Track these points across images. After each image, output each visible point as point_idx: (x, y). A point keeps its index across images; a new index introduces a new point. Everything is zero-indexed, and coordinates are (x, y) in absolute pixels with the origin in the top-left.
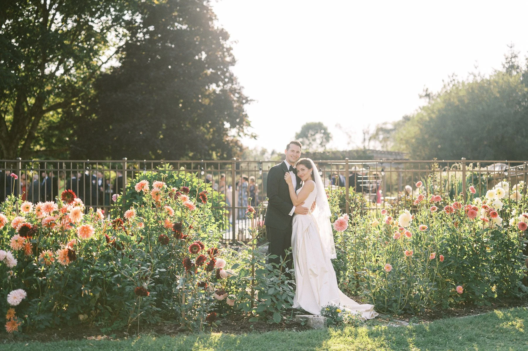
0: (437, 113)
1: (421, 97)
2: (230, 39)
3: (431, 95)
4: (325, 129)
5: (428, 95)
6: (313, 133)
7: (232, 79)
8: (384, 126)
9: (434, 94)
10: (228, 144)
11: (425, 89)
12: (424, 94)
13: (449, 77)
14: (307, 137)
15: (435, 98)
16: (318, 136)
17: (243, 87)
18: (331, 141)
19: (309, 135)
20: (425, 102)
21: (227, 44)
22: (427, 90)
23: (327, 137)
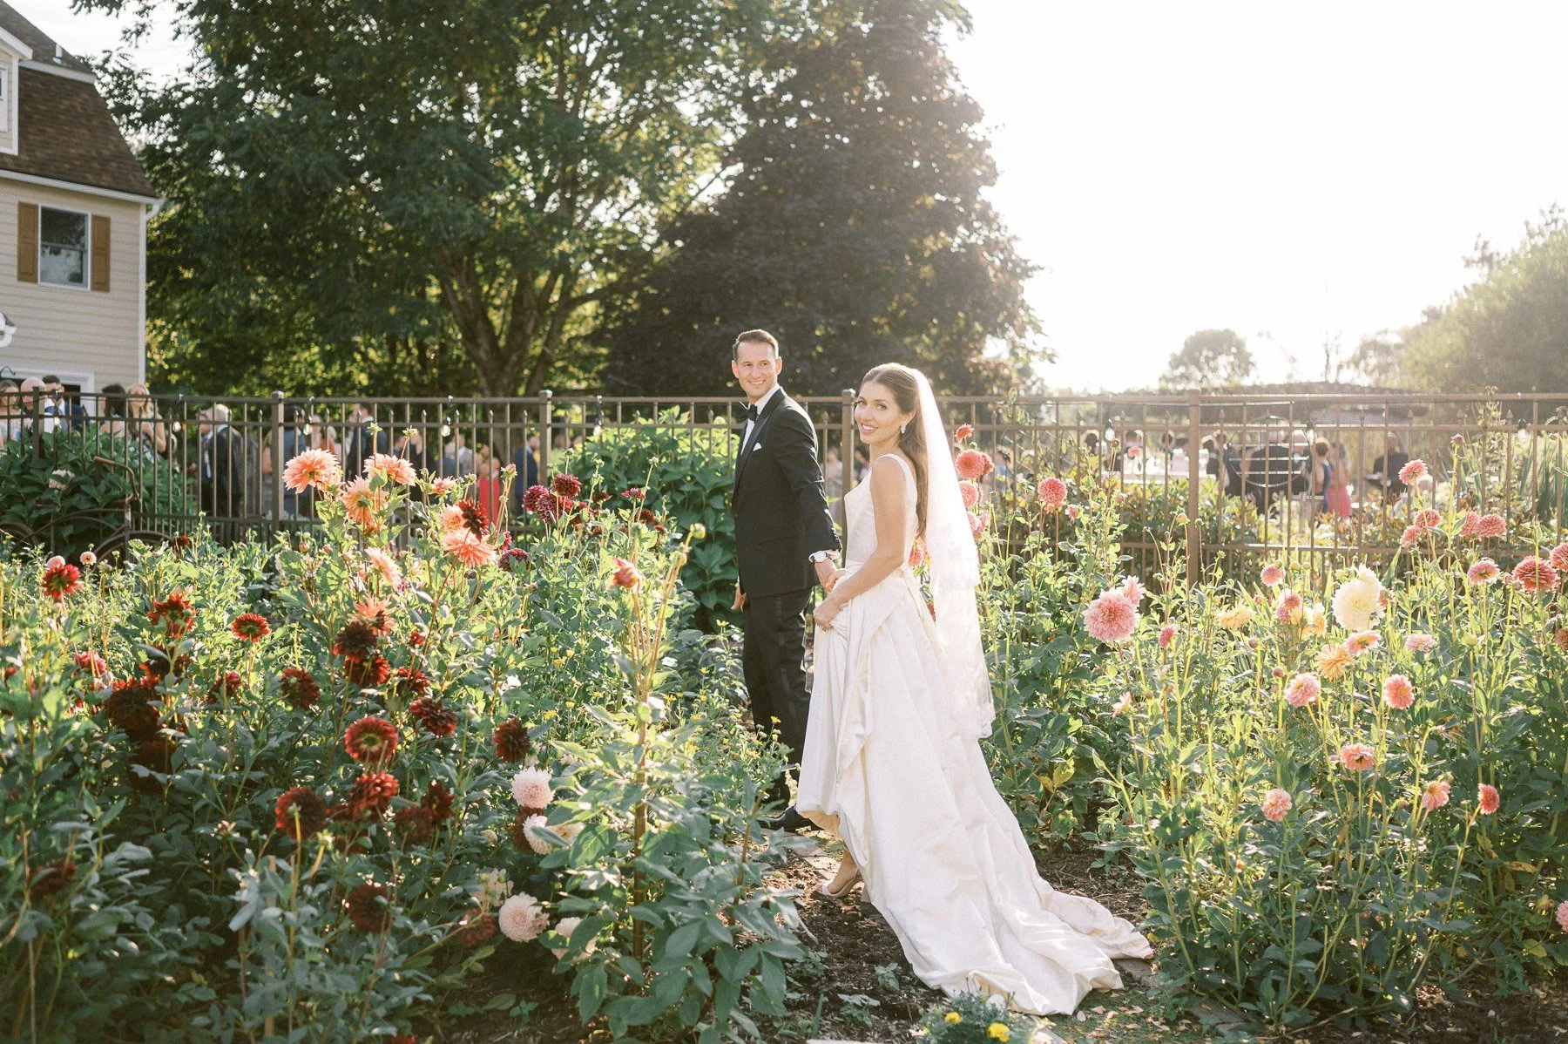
0: (1508, 298)
1: (1468, 263)
2: (985, 121)
3: (1495, 258)
4: (1240, 345)
5: (1487, 259)
6: (1211, 354)
7: (987, 218)
8: (1379, 339)
9: (1502, 255)
10: (977, 372)
11: (1481, 244)
12: (1477, 255)
13: (1542, 212)
14: (1196, 363)
15: (1503, 264)
16: (1223, 360)
17: (1015, 238)
18: (1253, 372)
19: (1202, 359)
20: (1478, 275)
21: (976, 131)
22: (1484, 247)
23: (1244, 363)
